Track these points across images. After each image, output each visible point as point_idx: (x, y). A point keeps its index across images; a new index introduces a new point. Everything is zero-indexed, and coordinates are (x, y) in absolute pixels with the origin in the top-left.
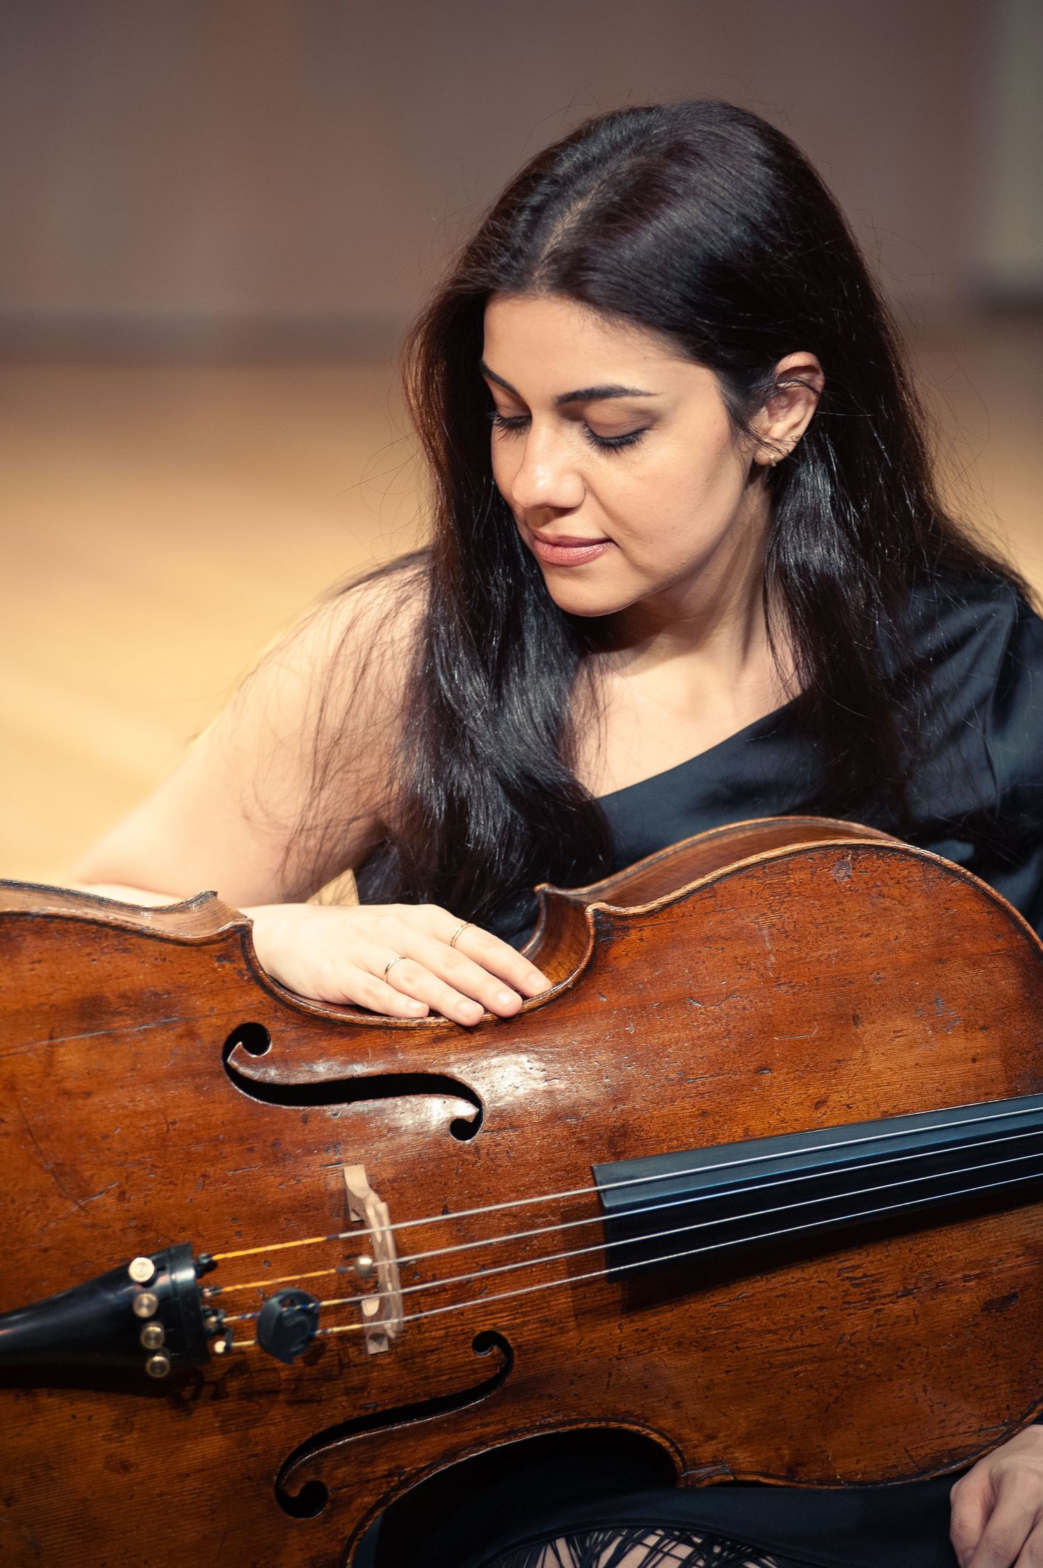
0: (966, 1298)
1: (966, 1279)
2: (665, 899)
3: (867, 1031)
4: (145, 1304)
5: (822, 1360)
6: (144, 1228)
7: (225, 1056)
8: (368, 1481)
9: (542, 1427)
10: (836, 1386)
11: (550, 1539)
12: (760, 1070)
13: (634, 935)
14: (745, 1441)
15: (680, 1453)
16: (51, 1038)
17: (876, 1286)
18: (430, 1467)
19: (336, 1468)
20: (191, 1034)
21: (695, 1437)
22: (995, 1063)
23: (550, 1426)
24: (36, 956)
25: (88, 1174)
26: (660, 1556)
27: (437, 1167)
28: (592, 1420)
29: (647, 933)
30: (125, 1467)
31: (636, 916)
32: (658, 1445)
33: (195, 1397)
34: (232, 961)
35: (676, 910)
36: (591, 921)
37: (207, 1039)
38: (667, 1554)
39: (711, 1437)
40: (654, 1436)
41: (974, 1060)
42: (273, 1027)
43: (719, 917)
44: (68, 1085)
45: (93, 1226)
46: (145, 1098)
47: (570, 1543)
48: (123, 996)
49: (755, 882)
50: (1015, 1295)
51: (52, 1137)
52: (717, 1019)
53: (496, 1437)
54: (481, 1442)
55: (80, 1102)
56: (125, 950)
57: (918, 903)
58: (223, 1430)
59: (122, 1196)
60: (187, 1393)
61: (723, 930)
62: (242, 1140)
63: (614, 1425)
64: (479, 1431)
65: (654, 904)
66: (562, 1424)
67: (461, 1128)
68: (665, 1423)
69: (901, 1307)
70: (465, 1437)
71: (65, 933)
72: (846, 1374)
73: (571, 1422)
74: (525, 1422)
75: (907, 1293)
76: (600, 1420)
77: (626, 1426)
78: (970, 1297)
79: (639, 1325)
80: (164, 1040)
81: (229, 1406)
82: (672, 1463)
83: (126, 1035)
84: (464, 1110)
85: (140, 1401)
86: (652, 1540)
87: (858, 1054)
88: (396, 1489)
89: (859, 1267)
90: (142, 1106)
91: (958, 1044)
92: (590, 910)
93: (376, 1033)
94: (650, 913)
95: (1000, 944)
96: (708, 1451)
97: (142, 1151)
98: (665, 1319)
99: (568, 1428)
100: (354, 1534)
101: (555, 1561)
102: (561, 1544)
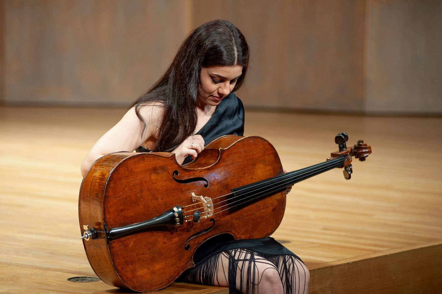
0: (270, 209)
1: (270, 206)
2: (229, 147)
3: (257, 166)
4: (176, 215)
5: (254, 220)
6: (165, 205)
7: (173, 175)
8: (195, 244)
9: (217, 234)
10: (255, 224)
11: (221, 252)
12: (244, 174)
13: (225, 153)
14: (243, 234)
15: (235, 237)
16: (150, 174)
17: (260, 208)
18: (203, 241)
19: (191, 242)
20: (168, 173)
21: (237, 234)
22: (272, 171)
23: (219, 234)
24: (147, 161)
25: (157, 196)
26: (242, 253)
27: (203, 192)
28: (224, 232)
29: (227, 152)
30: (165, 243)
31: (226, 150)
32: (232, 235)
33: (174, 231)
34: (173, 160)
35: (230, 148)
36: (220, 151)
37: (171, 173)
38: (243, 252)
39: (239, 234)
40: (232, 234)
41: (270, 171)
42: (178, 171)
43: (236, 149)
44: (154, 182)
45: (159, 204)
46: (164, 184)
47: (225, 252)
48: (159, 167)
49: (240, 143)
50: (276, 208)
51: (152, 190)
52: (238, 166)
53: (212, 236)
54: (209, 237)
55: (155, 184)
56: (159, 159)
57: (261, 146)
58: (178, 237)
59: (162, 199)
60: (173, 231)
61: (237, 151)
62: (177, 189)
63: (227, 233)
64: (209, 235)
65: (228, 148)
66: (220, 233)
67: (206, 186)
68: (233, 232)
69: (263, 211)
70: (207, 236)
71: (150, 157)
72: (256, 222)
73: (221, 233)
74: (215, 233)
75: (264, 209)
76: (225, 232)
77: (228, 233)
78: (271, 208)
79: (231, 216)
80: (165, 174)
81: (178, 233)
82: (234, 238)
83: (160, 173)
84: (205, 182)
85: (167, 232)
86: (239, 250)
87: (256, 170)
88: (198, 245)
89: (258, 205)
90: (163, 185)
91: (268, 168)
92: (220, 149)
93: (193, 171)
94: (227, 149)
95: (271, 152)
96: (238, 236)
97: (164, 192)
98: (234, 215)
99: (221, 234)
100: (193, 253)
101: (223, 255)
102: (223, 253)
